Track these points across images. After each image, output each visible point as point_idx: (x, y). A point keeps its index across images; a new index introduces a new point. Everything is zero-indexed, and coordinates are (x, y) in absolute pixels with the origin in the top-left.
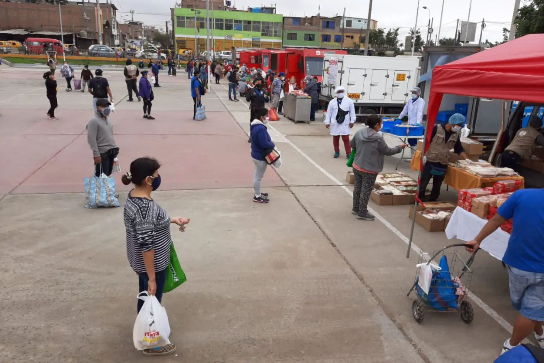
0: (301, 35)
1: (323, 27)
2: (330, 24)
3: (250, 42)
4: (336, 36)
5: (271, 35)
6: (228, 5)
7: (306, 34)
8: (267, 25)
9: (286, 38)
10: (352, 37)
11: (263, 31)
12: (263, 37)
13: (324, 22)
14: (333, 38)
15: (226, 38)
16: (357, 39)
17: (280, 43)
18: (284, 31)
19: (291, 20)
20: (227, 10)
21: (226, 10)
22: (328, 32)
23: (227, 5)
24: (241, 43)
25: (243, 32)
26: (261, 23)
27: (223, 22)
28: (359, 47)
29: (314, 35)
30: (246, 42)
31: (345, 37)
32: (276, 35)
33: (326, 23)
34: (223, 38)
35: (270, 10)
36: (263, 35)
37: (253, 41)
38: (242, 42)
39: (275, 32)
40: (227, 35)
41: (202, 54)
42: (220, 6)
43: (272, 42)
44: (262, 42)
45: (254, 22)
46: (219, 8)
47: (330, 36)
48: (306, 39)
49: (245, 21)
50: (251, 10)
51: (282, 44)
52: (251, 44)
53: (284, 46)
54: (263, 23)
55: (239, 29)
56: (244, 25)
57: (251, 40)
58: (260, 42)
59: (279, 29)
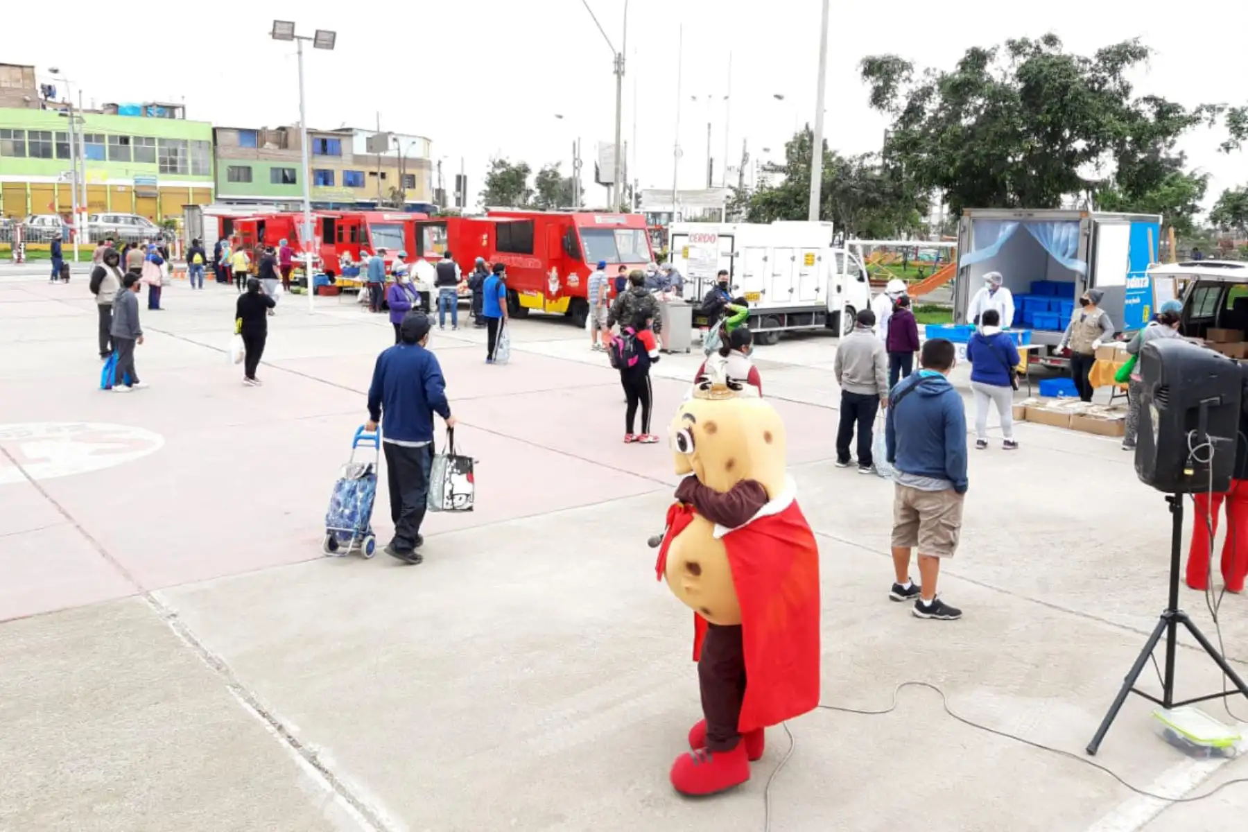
0: (261, 170)
1: (314, 153)
2: (329, 145)
3: (129, 189)
4: (347, 173)
5: (184, 171)
6: (49, 95)
7: (274, 170)
8: (172, 147)
9: (225, 178)
10: (383, 176)
11: (163, 161)
12: (164, 175)
13: (314, 142)
14: (339, 177)
15: (60, 179)
16: (393, 179)
17: (210, 189)
18: (219, 161)
19: (234, 136)
20: (48, 108)
21: (44, 107)
22: (326, 163)
23: (46, 96)
24: (106, 191)
25: (108, 163)
26: (156, 141)
27: (50, 138)
28: (403, 197)
29: (293, 171)
30: (119, 189)
31: (367, 175)
32: (196, 172)
33: (319, 144)
34: (53, 180)
35: (168, 110)
36: (163, 170)
37: (136, 186)
38: (108, 189)
39: (195, 163)
40: (63, 173)
41: (31, 222)
42: (27, 98)
43: (188, 188)
44: (161, 187)
45: (138, 139)
46: (26, 103)
47: (332, 172)
48: (275, 180)
49: (112, 138)
50: (115, 108)
51: (216, 193)
52: (134, 194)
53: (220, 196)
54: (162, 141)
55: (98, 156)
56: (110, 147)
57: (131, 182)
58: (155, 187)
59: (205, 157)
